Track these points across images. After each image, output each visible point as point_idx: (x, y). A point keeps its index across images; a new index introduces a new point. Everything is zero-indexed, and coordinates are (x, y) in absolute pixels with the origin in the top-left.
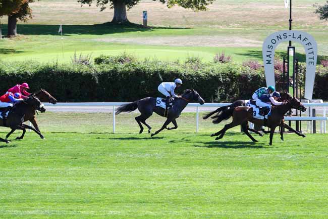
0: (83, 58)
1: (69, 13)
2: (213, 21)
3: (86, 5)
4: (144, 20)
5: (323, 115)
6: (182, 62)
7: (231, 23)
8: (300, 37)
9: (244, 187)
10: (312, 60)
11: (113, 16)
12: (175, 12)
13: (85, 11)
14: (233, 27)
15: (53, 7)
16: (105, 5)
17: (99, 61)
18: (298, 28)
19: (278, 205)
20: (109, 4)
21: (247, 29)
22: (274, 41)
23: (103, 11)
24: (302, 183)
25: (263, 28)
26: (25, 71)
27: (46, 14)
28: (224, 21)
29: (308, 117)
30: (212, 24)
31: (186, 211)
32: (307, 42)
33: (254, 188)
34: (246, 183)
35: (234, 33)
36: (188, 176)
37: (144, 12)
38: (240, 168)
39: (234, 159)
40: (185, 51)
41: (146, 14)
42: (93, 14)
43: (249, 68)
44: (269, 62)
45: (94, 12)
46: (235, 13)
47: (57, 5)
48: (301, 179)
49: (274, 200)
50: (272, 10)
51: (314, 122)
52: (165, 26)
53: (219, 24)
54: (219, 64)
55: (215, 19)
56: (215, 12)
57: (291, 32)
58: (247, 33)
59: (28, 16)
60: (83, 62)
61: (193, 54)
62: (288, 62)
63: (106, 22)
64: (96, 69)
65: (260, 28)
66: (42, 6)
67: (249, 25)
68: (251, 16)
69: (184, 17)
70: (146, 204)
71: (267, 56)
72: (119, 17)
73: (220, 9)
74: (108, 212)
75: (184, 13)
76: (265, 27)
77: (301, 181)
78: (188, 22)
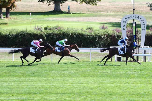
0: (39, 27)
1: (34, 7)
2: (100, 10)
3: (42, 3)
4: (68, 10)
5: (149, 54)
6: (84, 29)
7: (109, 11)
8: (138, 17)
9: (111, 87)
10: (144, 28)
11: (54, 8)
12: (83, 6)
13: (42, 6)
14: (110, 13)
15: (27, 4)
16: (50, 3)
17: (46, 29)
18: (140, 13)
19: (126, 95)
20: (52, 2)
21: (116, 14)
22: (126, 19)
23: (50, 6)
24: (138, 85)
25: (124, 13)
26: (12, 33)
27: (24, 7)
28: (106, 10)
29: (142, 55)
30: (100, 11)
31: (84, 98)
32: (142, 19)
33: (116, 87)
34: (112, 85)
35: (110, 15)
36: (85, 82)
37: (68, 6)
38: (109, 78)
39: (107, 74)
40: (87, 24)
41: (69, 7)
42: (45, 7)
43: (116, 32)
44: (124, 29)
45: (46, 6)
46: (111, 6)
47: (29, 3)
48: (138, 83)
49: (125, 93)
50: (128, 5)
51: (145, 56)
52: (78, 13)
53: (103, 11)
54: (102, 30)
55: (101, 9)
56: (101, 6)
57: (134, 15)
58: (116, 16)
59: (15, 8)
60: (39, 29)
61: (90, 25)
62: (133, 29)
63: (51, 10)
64: (44, 32)
65: (122, 13)
66: (22, 3)
67: (117, 12)
68: (118, 8)
69: (87, 8)
70: (65, 94)
71: (123, 26)
72: (57, 8)
73: (104, 5)
74: (47, 98)
75: (87, 7)
76: (125, 13)
77: (138, 84)
78: (89, 10)
